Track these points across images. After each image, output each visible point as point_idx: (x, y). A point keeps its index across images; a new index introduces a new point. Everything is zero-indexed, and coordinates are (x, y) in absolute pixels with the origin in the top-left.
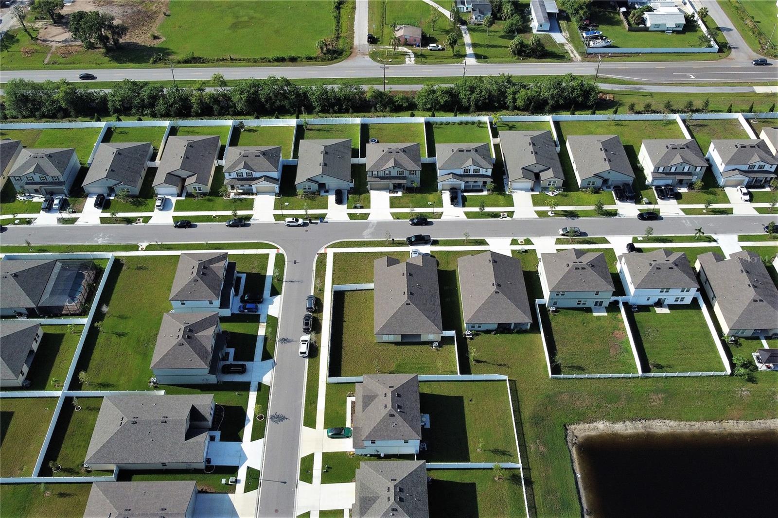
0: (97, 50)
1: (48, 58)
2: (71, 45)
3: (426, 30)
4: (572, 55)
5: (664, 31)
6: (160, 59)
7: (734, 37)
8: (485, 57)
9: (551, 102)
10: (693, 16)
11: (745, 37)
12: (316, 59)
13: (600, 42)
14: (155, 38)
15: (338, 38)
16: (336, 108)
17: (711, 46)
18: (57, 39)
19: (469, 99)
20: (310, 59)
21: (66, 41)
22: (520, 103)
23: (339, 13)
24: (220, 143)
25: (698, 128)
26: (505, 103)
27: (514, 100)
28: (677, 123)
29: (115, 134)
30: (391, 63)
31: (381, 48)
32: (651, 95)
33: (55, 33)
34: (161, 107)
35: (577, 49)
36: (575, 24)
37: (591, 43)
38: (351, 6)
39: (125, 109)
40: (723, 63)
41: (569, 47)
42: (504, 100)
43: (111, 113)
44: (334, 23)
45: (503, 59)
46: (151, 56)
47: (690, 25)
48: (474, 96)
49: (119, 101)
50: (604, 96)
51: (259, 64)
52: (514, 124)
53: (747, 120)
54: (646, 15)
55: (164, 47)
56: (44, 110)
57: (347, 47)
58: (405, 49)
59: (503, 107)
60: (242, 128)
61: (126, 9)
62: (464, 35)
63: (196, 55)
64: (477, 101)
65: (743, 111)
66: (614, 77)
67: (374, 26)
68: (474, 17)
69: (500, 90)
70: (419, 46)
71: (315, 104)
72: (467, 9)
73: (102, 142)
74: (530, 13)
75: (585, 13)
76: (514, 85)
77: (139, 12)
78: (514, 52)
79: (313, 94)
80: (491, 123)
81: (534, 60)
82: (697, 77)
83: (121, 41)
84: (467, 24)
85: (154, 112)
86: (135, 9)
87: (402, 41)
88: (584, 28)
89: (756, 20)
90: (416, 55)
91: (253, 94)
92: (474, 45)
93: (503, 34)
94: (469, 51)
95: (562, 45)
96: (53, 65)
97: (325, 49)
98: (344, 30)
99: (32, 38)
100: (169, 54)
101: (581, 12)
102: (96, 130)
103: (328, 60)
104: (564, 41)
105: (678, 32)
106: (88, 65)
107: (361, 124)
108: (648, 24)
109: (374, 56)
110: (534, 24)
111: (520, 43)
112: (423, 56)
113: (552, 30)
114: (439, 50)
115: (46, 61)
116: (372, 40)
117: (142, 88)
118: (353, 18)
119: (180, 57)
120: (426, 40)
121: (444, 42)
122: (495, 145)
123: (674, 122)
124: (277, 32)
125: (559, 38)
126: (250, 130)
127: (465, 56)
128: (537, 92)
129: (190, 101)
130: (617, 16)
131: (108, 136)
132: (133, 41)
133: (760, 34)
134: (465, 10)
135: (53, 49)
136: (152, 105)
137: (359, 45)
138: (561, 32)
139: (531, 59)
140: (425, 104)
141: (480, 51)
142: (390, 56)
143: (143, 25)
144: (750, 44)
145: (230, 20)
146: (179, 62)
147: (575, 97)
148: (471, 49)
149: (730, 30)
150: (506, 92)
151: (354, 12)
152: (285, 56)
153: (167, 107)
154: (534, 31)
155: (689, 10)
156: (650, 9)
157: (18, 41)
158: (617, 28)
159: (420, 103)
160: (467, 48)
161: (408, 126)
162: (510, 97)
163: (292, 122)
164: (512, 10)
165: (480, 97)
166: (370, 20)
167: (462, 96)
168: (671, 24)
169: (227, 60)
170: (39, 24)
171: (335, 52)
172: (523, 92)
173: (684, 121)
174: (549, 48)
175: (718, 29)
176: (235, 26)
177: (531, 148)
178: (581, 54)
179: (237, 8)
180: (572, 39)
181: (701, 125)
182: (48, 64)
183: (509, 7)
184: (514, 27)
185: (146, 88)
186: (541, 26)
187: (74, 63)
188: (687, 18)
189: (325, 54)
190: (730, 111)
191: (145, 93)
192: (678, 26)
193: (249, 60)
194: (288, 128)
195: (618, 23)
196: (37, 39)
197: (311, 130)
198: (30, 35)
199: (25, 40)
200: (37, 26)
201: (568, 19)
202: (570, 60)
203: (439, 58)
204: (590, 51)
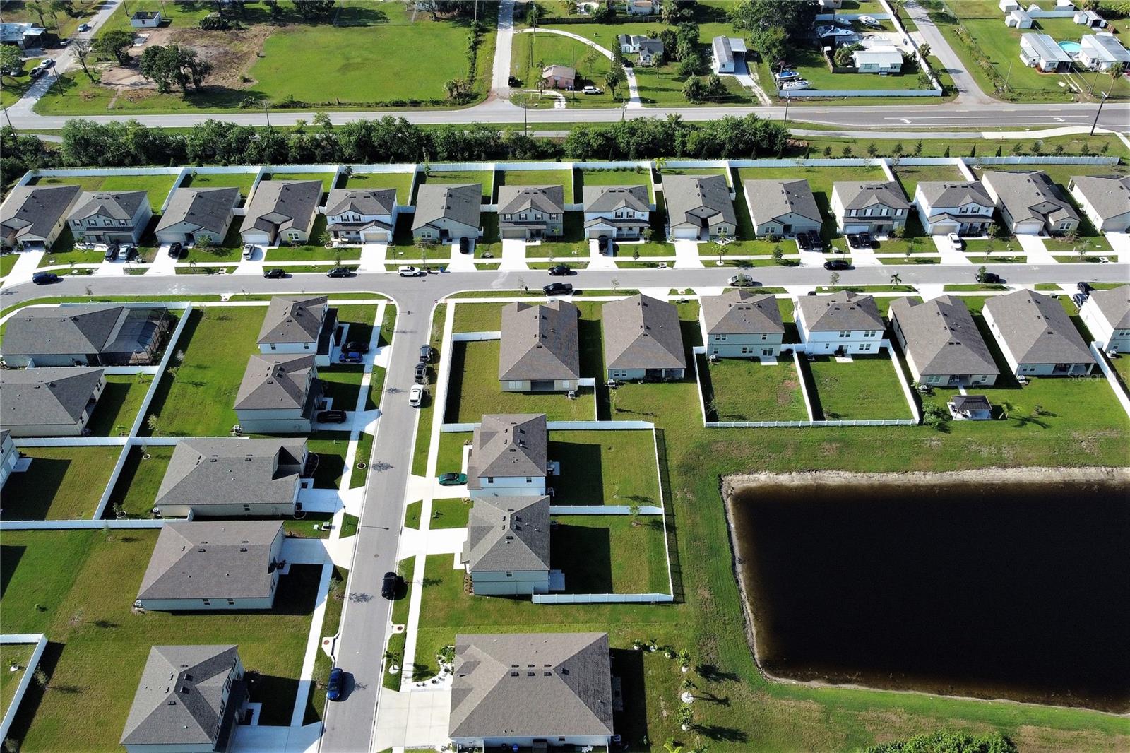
0: (174, 94)
1: (113, 102)
2: (141, 89)
3: (581, 72)
4: (760, 99)
5: (877, 73)
6: (251, 103)
7: (964, 80)
8: (653, 102)
9: (728, 146)
10: (915, 56)
11: (977, 78)
12: (443, 103)
13: (796, 85)
14: (246, 80)
15: (472, 80)
16: (466, 154)
17: (933, 89)
18: (123, 82)
19: (628, 142)
20: (436, 103)
21: (135, 84)
22: (690, 147)
23: (475, 54)
24: (322, 190)
25: (907, 175)
26: (673, 149)
27: (684, 143)
28: (881, 169)
29: (194, 182)
30: (536, 107)
31: (525, 91)
32: (855, 141)
33: (122, 76)
34: (252, 151)
35: (767, 92)
36: (766, 65)
37: (785, 85)
38: (490, 46)
39: (207, 156)
40: (947, 106)
41: (758, 91)
42: (671, 145)
43: (190, 160)
44: (469, 65)
45: (676, 104)
46: (240, 100)
47: (909, 66)
48: (634, 140)
49: (201, 145)
50: (797, 143)
51: (373, 109)
52: (682, 170)
53: (969, 166)
54: (856, 55)
55: (257, 90)
56: (108, 155)
57: (483, 91)
58: (555, 93)
59: (670, 153)
60: (350, 175)
61: (210, 50)
62: (628, 78)
63: (295, 99)
64: (638, 145)
65: (963, 156)
66: (810, 122)
67: (517, 67)
68: (642, 58)
69: (666, 133)
70: (571, 89)
71: (439, 149)
72: (634, 49)
73: (180, 187)
74: (712, 53)
75: (779, 51)
76: (684, 127)
77: (226, 53)
78: (688, 95)
79: (438, 137)
80: (654, 170)
81: (713, 104)
82: (913, 121)
83: (203, 84)
84: (633, 66)
85: (242, 158)
86: (221, 50)
87: (551, 84)
88: (776, 69)
89: (992, 60)
90: (568, 99)
91: (364, 136)
92: (640, 89)
93: (677, 76)
94: (634, 94)
95: (750, 88)
96: (120, 109)
97: (455, 93)
98: (480, 72)
99: (94, 81)
100: (262, 98)
101: (774, 51)
102: (172, 177)
103: (459, 104)
104: (753, 84)
105: (895, 74)
106: (163, 111)
107: (496, 171)
108: (858, 65)
109: (515, 100)
110: (716, 66)
111: (695, 83)
112: (576, 100)
113: (737, 71)
114: (597, 93)
115: (110, 106)
116: (514, 83)
117: (228, 129)
118: (492, 61)
119: (275, 102)
120: (580, 83)
121: (602, 85)
122: (657, 193)
123: (878, 168)
124: (397, 74)
125: (745, 80)
126: (359, 177)
127: (628, 100)
128: (712, 135)
129: (287, 144)
130: (820, 57)
131: (187, 181)
132: (218, 84)
133: (996, 76)
134: (632, 51)
135: (119, 93)
136: (240, 150)
137: (498, 89)
138: (749, 74)
139: (710, 104)
140: (575, 149)
141: (646, 95)
142: (534, 100)
143: (231, 67)
144: (983, 87)
145: (340, 62)
146: (274, 107)
147: (758, 141)
148: (636, 92)
149: (959, 72)
150: (674, 135)
151: (494, 53)
152: (405, 100)
153: (259, 151)
154: (716, 72)
155: (910, 50)
156: (861, 48)
157: (75, 84)
158: (819, 70)
159: (568, 148)
160: (631, 91)
161: (553, 173)
162: (679, 140)
163: (411, 168)
164: (688, 49)
165: (642, 140)
166: (513, 62)
167: (620, 139)
168: (885, 64)
169: (334, 105)
170: (102, 66)
171: (467, 95)
172: (694, 134)
173: (890, 167)
174: (732, 91)
175: (945, 71)
176: (346, 67)
177: (698, 190)
178: (771, 97)
179: (348, 49)
180: (762, 82)
181: (912, 171)
182: (113, 108)
183: (685, 45)
184: (690, 68)
185: (235, 129)
186: (724, 66)
187: (145, 108)
188: (905, 58)
189: (455, 98)
190: (947, 155)
191: (232, 136)
192: (894, 66)
193: (361, 105)
194: (406, 175)
195: (822, 64)
196: (100, 82)
197: (435, 176)
198: (91, 77)
199: (85, 85)
200: (99, 68)
201: (759, 60)
202: (758, 104)
203: (596, 101)
204: (782, 93)
